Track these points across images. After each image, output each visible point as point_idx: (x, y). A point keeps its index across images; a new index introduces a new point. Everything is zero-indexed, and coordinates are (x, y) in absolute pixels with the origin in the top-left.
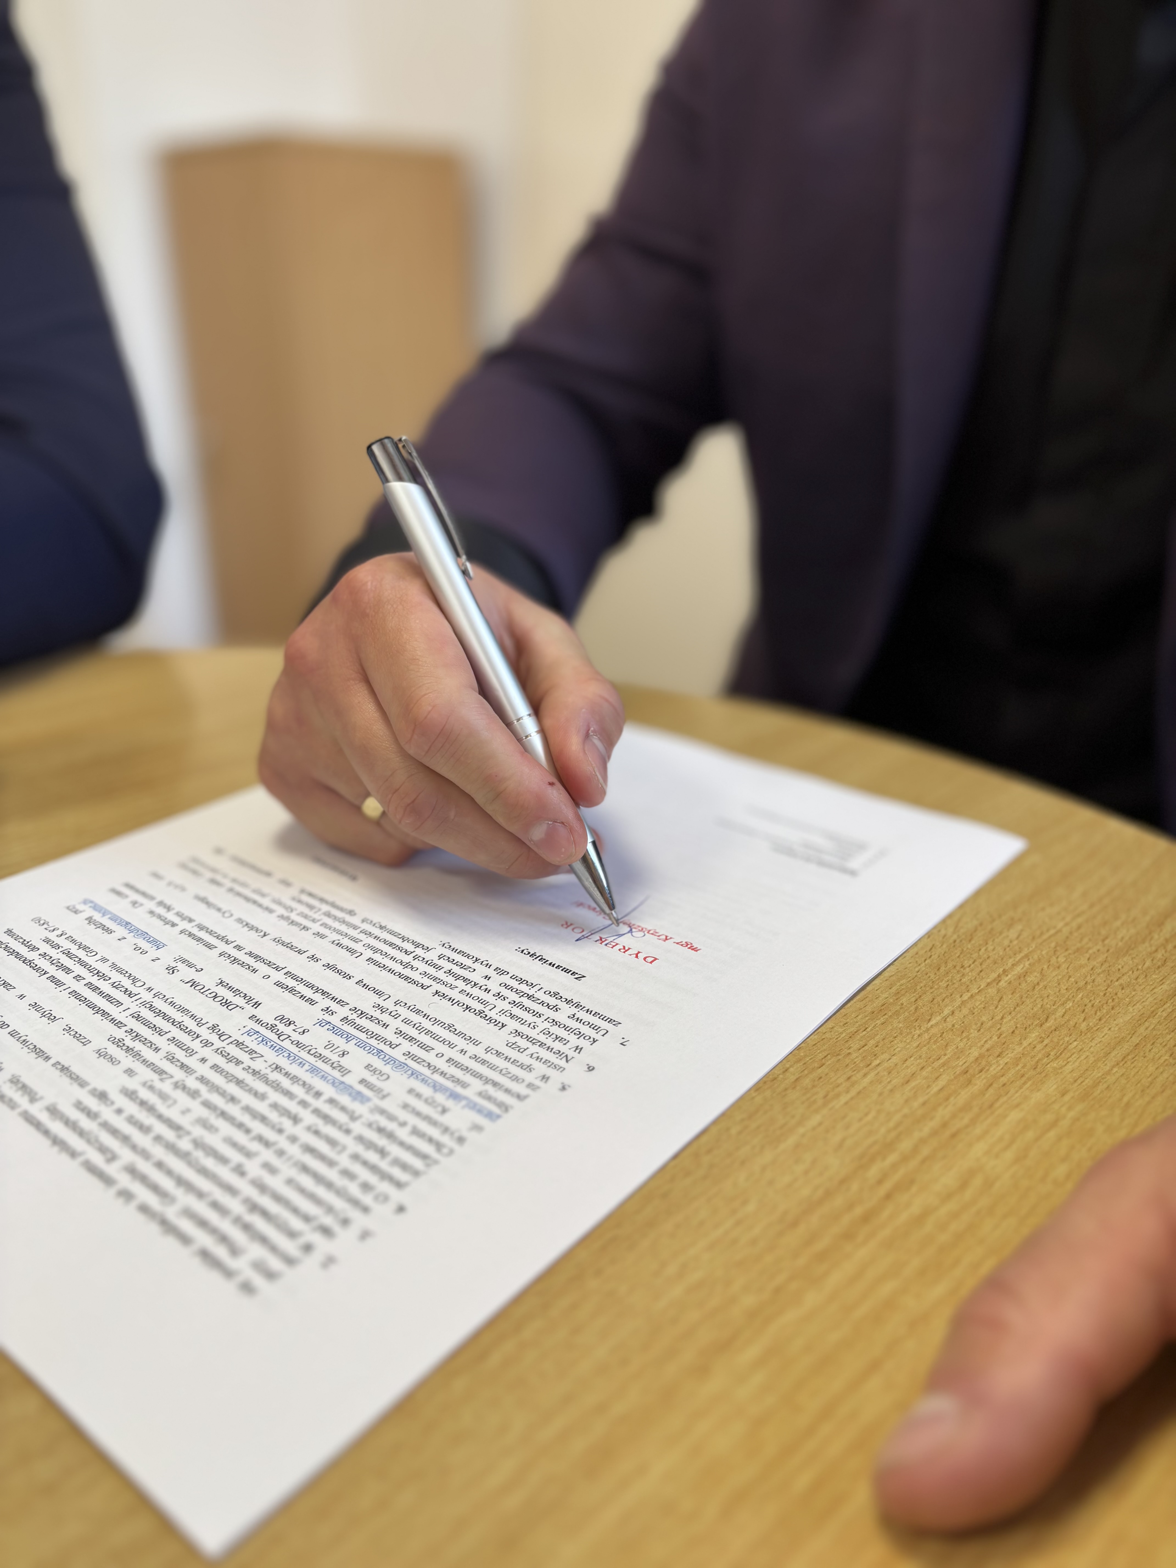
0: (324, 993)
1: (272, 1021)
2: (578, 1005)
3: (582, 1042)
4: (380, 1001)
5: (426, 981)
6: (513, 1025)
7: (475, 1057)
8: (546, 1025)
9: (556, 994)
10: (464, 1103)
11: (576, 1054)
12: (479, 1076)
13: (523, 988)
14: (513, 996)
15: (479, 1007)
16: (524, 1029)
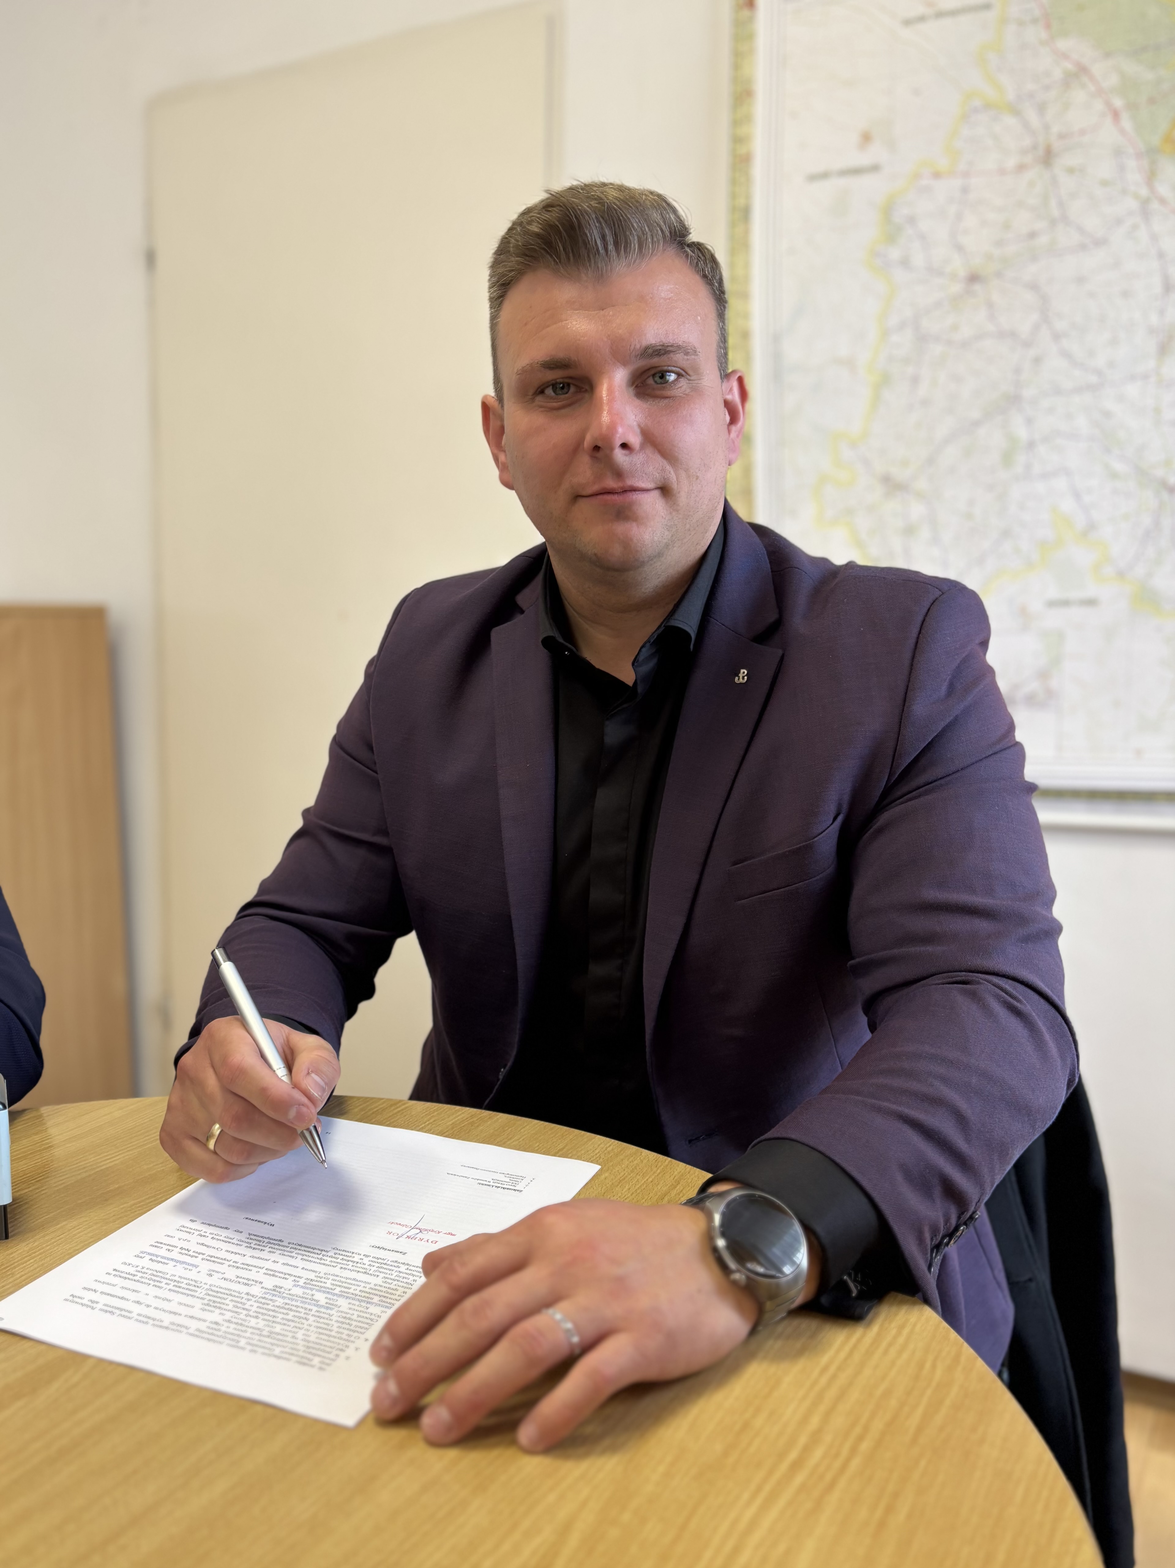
0: (289, 1275)
1: (273, 1288)
2: (408, 1264)
3: (415, 1278)
4: (317, 1274)
5: (335, 1264)
6: (382, 1275)
7: (371, 1288)
8: (396, 1273)
9: (396, 1262)
10: (374, 1305)
11: (414, 1282)
12: (377, 1295)
13: (380, 1261)
14: (377, 1265)
15: (364, 1271)
16: (387, 1276)
